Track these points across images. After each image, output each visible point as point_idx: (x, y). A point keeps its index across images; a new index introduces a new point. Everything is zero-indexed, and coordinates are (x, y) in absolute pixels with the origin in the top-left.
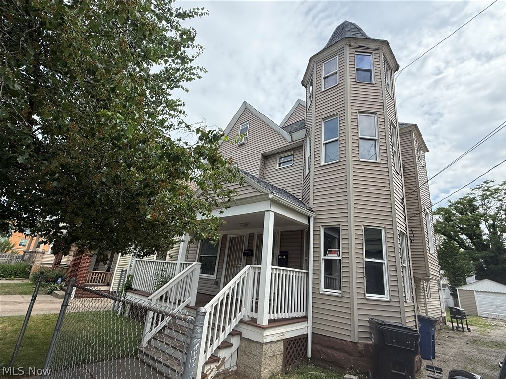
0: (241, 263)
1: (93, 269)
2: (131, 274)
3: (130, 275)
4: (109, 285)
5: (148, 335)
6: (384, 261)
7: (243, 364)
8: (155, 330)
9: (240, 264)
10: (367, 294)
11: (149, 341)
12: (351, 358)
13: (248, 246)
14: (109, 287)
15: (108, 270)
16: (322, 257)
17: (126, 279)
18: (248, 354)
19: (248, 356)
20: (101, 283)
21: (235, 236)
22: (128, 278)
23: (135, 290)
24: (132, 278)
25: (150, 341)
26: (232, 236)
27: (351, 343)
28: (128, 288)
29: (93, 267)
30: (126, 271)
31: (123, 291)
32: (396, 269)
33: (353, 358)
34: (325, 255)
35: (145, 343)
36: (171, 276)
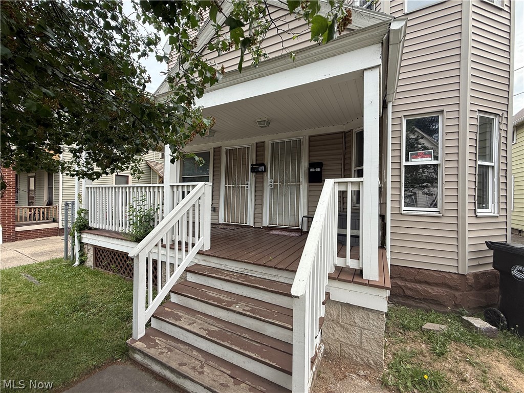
0: (249, 182)
1: (27, 203)
2: (82, 208)
3: (82, 210)
4: (55, 221)
5: (142, 315)
6: (494, 163)
7: (335, 340)
8: (155, 304)
9: (247, 184)
10: (478, 210)
11: (147, 326)
12: (457, 294)
13: (257, 160)
14: (57, 223)
15: (50, 203)
16: (404, 163)
17: (76, 216)
18: (349, 327)
19: (347, 330)
20: (44, 219)
21: (233, 147)
22: (79, 214)
23: (95, 229)
24: (87, 212)
25: (148, 324)
26: (229, 148)
27: (456, 275)
28: (84, 227)
29: (27, 201)
30: (73, 204)
31: (76, 233)
32: (506, 174)
33: (461, 293)
34: (407, 160)
35: (140, 331)
36: (156, 207)
